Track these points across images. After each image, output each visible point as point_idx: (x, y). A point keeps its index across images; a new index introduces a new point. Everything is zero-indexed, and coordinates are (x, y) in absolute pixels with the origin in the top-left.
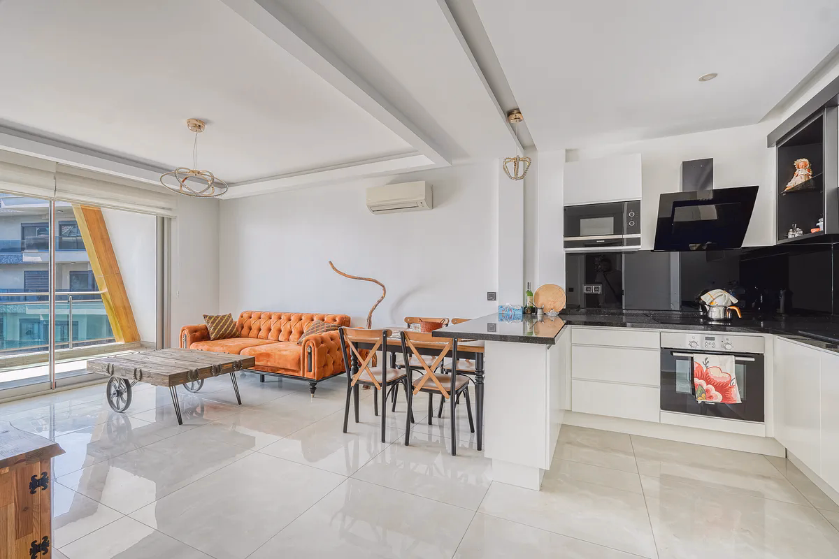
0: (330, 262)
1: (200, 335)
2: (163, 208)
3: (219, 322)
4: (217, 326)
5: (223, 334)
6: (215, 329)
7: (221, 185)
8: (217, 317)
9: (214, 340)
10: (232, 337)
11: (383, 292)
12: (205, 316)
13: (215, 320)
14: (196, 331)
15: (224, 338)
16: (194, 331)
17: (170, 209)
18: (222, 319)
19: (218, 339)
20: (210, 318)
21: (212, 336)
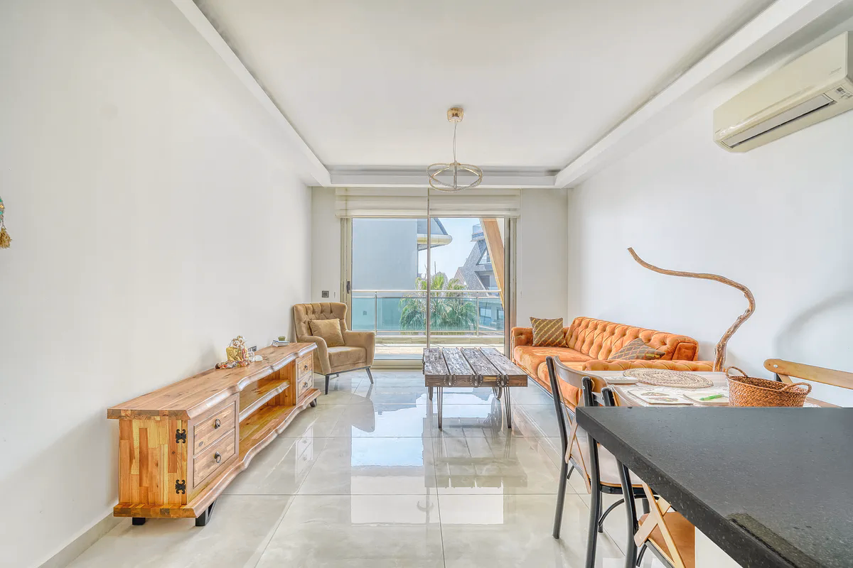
0: (631, 250)
1: (526, 340)
2: (509, 210)
3: (544, 326)
4: (541, 330)
5: (545, 341)
6: (538, 334)
7: (554, 172)
8: (543, 321)
9: (536, 346)
10: (556, 346)
11: (747, 300)
12: (532, 319)
13: (540, 324)
14: (521, 334)
15: (548, 345)
16: (520, 333)
17: (515, 210)
18: (547, 324)
19: (540, 345)
20: (536, 321)
21: (534, 342)
